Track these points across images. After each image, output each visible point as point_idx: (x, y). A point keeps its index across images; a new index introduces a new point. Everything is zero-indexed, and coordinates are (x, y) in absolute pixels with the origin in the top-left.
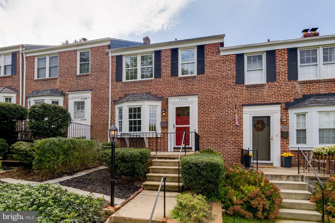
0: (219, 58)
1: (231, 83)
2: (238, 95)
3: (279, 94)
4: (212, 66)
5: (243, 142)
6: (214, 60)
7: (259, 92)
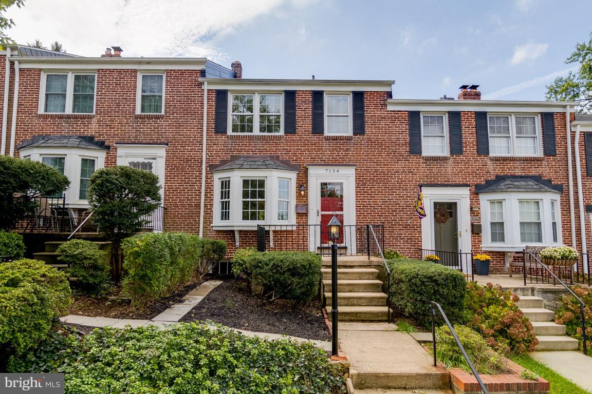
0: (385, 114)
1: (403, 151)
2: (413, 170)
3: (467, 172)
4: (376, 125)
5: (421, 239)
6: (378, 116)
7: (441, 168)
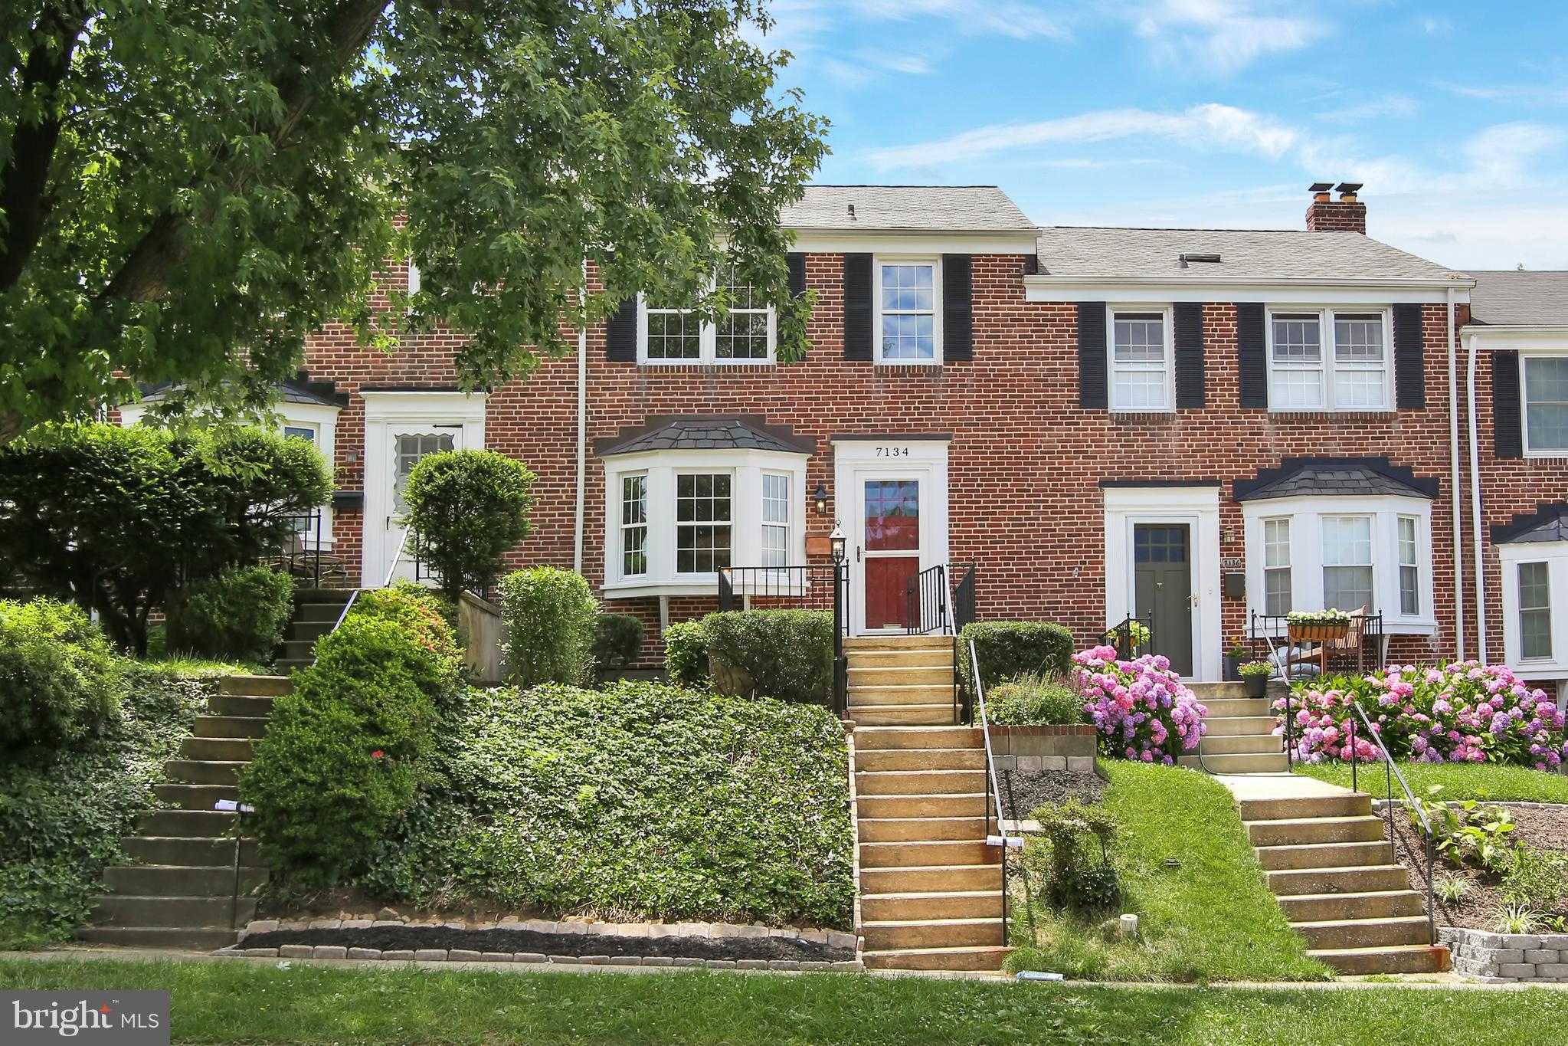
0: (1021, 309)
1: (1063, 402)
2: (1088, 446)
3: (1216, 451)
4: (999, 337)
5: (1104, 613)
6: (1004, 315)
7: (1153, 440)
